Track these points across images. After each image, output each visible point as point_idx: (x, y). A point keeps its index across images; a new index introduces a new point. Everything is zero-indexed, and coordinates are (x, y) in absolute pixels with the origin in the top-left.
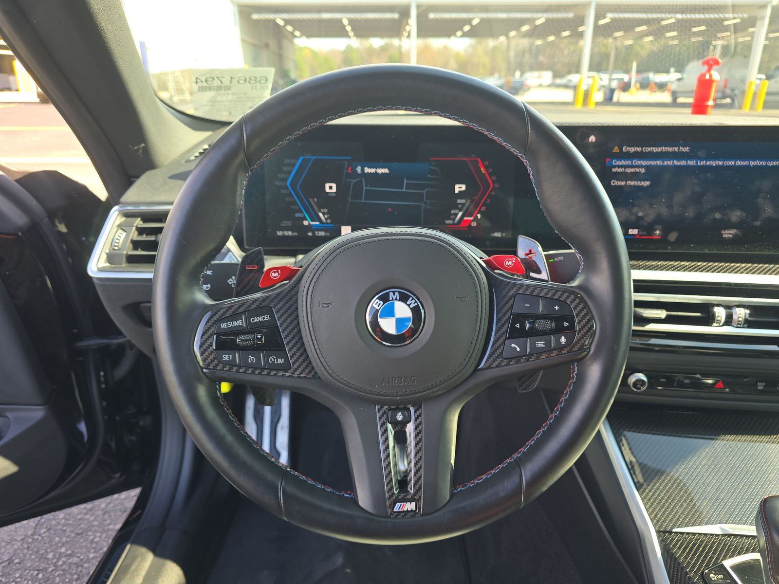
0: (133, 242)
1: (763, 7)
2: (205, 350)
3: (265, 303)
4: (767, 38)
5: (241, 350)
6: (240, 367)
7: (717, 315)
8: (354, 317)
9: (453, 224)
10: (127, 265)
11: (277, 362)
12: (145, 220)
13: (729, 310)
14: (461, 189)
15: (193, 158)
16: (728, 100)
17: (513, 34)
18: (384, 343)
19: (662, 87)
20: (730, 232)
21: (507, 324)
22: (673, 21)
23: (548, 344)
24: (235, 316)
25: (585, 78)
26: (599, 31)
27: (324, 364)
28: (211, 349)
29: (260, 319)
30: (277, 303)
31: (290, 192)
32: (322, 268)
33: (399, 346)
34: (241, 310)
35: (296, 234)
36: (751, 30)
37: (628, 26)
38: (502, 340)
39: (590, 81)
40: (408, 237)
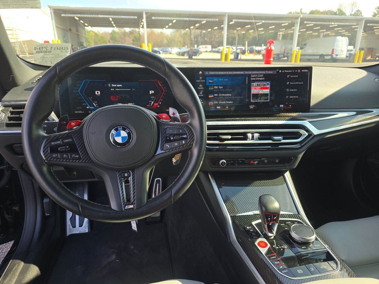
0: (8, 117)
1: (297, 18)
2: (46, 153)
3: (70, 134)
4: (299, 32)
5: (60, 153)
6: (60, 159)
7: (248, 136)
8: (105, 138)
9: (150, 106)
10: (6, 127)
11: (76, 156)
12: (13, 109)
13: (253, 135)
14: (152, 93)
15: (35, 81)
16: (286, 58)
17: (192, 27)
18: (117, 146)
19: (259, 52)
20: (252, 106)
21: (164, 138)
22: (261, 23)
23: (179, 144)
24: (57, 140)
25: (225, 48)
26: (229, 27)
27: (95, 156)
28: (48, 153)
29: (68, 140)
30: (74, 135)
31: (80, 94)
32: (92, 119)
33: (123, 147)
34: (60, 137)
35: (84, 112)
36: (293, 28)
37: (242, 25)
38: (163, 144)
39: (227, 50)
40: (125, 107)
